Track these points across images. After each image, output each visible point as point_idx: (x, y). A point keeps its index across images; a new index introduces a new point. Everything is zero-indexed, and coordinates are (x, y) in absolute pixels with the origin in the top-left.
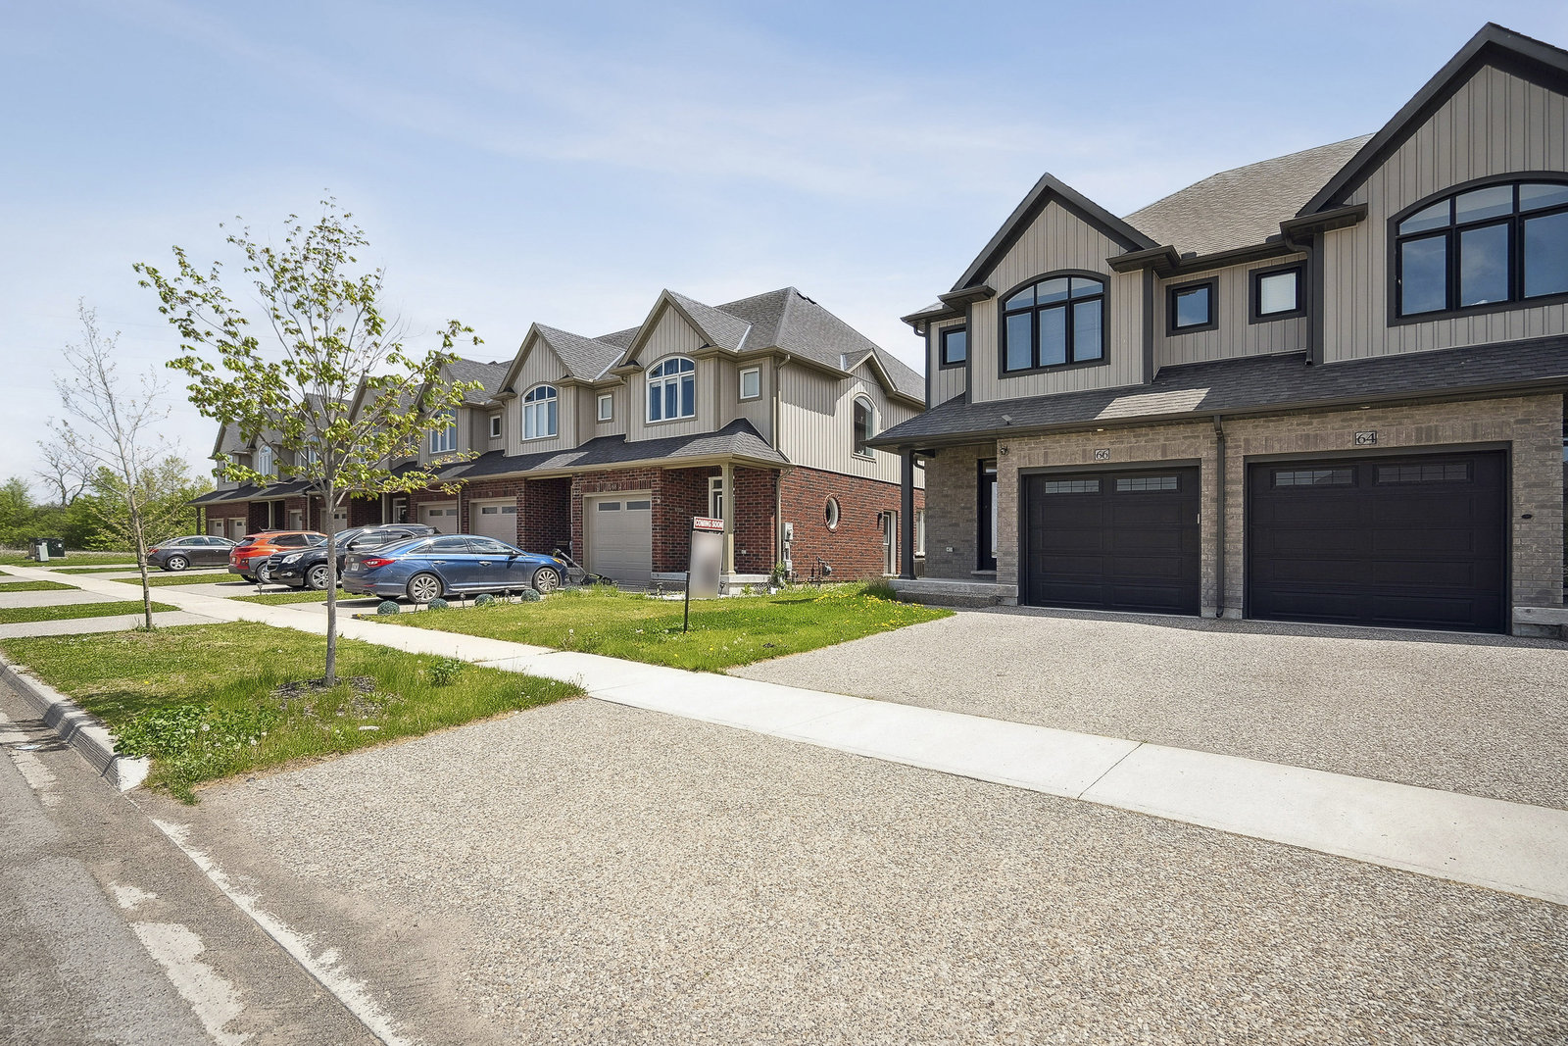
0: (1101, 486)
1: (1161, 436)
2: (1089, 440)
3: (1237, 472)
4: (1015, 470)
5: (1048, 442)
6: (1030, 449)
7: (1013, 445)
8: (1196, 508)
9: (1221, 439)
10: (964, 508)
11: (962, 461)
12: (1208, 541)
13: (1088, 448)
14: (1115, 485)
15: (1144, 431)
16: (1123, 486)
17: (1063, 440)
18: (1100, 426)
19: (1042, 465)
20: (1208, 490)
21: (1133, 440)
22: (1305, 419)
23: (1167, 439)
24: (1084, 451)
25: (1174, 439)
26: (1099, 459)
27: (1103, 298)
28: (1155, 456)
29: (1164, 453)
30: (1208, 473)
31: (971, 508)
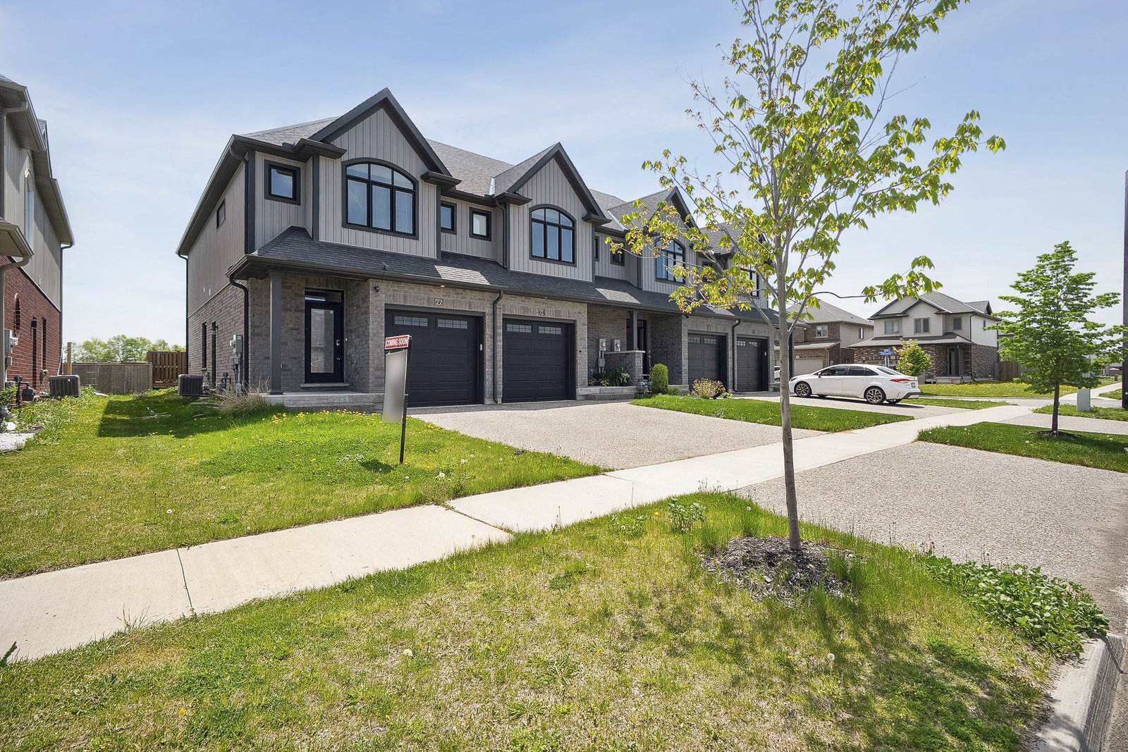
0: (429, 322)
1: (469, 295)
2: (431, 291)
3: (500, 323)
4: (383, 305)
5: (406, 287)
6: (394, 290)
7: (383, 286)
8: (482, 340)
9: (495, 303)
10: (292, 329)
11: (290, 287)
12: (489, 360)
13: (431, 296)
14: (436, 323)
15: (460, 291)
16: (442, 324)
17: (416, 288)
18: (443, 284)
19: (403, 304)
20: (488, 331)
21: (455, 296)
22: (523, 298)
23: (471, 298)
24: (429, 298)
25: (475, 299)
26: (437, 305)
27: (414, 193)
28: (465, 308)
29: (470, 307)
30: (488, 321)
31: (298, 329)
